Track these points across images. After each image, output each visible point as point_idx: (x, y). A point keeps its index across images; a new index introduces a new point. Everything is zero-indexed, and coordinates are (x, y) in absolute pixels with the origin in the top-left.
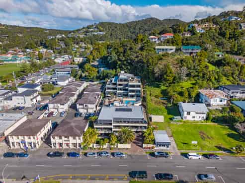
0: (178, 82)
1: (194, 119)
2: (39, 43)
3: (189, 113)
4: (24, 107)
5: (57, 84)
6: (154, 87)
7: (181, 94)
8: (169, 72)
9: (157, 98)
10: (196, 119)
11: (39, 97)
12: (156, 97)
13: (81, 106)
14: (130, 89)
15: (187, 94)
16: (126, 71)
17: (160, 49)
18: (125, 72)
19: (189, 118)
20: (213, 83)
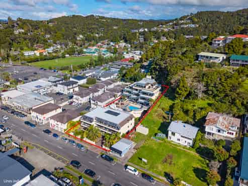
0: (193, 99)
1: (178, 142)
2: (123, 37)
3: (173, 134)
4: (62, 94)
5: (100, 80)
6: (169, 99)
7: (186, 112)
8: (181, 85)
9: (164, 111)
10: (180, 142)
11: (77, 88)
12: (163, 109)
13: (94, 102)
14: (142, 95)
15: (192, 114)
16: (154, 76)
17: (204, 56)
18: (152, 78)
19: (174, 139)
20: (238, 109)
